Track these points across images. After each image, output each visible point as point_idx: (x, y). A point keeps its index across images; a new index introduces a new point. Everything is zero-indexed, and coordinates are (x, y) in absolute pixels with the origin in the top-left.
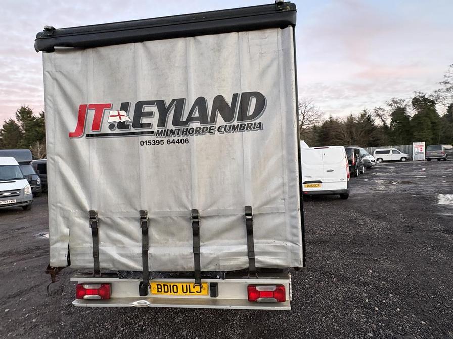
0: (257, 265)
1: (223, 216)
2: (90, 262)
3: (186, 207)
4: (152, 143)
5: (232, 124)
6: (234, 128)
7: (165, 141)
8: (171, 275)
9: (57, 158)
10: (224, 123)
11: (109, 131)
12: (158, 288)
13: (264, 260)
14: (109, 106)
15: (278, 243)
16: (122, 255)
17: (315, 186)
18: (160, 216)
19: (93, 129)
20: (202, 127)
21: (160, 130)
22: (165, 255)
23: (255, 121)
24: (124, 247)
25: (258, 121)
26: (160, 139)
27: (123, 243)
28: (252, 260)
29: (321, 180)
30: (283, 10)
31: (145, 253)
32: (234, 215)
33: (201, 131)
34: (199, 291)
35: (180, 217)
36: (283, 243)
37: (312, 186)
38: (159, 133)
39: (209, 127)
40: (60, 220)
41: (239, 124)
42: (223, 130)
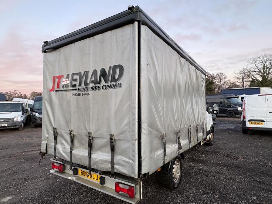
0: (115, 171)
1: (102, 138)
2: (53, 153)
3: (87, 131)
4: (76, 95)
5: (108, 84)
6: (109, 87)
7: (81, 94)
8: (81, 166)
9: (46, 101)
10: (105, 84)
11: (62, 89)
12: (81, 172)
13: (119, 168)
14: (62, 76)
15: (126, 159)
16: (63, 151)
17: (258, 124)
18: (78, 134)
19: (57, 88)
20: (95, 86)
21: (79, 88)
22: (77, 155)
23: (118, 83)
24: (64, 147)
25: (119, 82)
26: (79, 93)
27: (64, 146)
28: (113, 167)
29: (264, 120)
30: (132, 12)
31: (71, 152)
32: (107, 138)
33: (94, 89)
34: (97, 179)
35: (85, 135)
36: (128, 160)
37: (255, 123)
38: (79, 90)
39: (98, 86)
40: (45, 130)
41: (111, 84)
42: (104, 88)
